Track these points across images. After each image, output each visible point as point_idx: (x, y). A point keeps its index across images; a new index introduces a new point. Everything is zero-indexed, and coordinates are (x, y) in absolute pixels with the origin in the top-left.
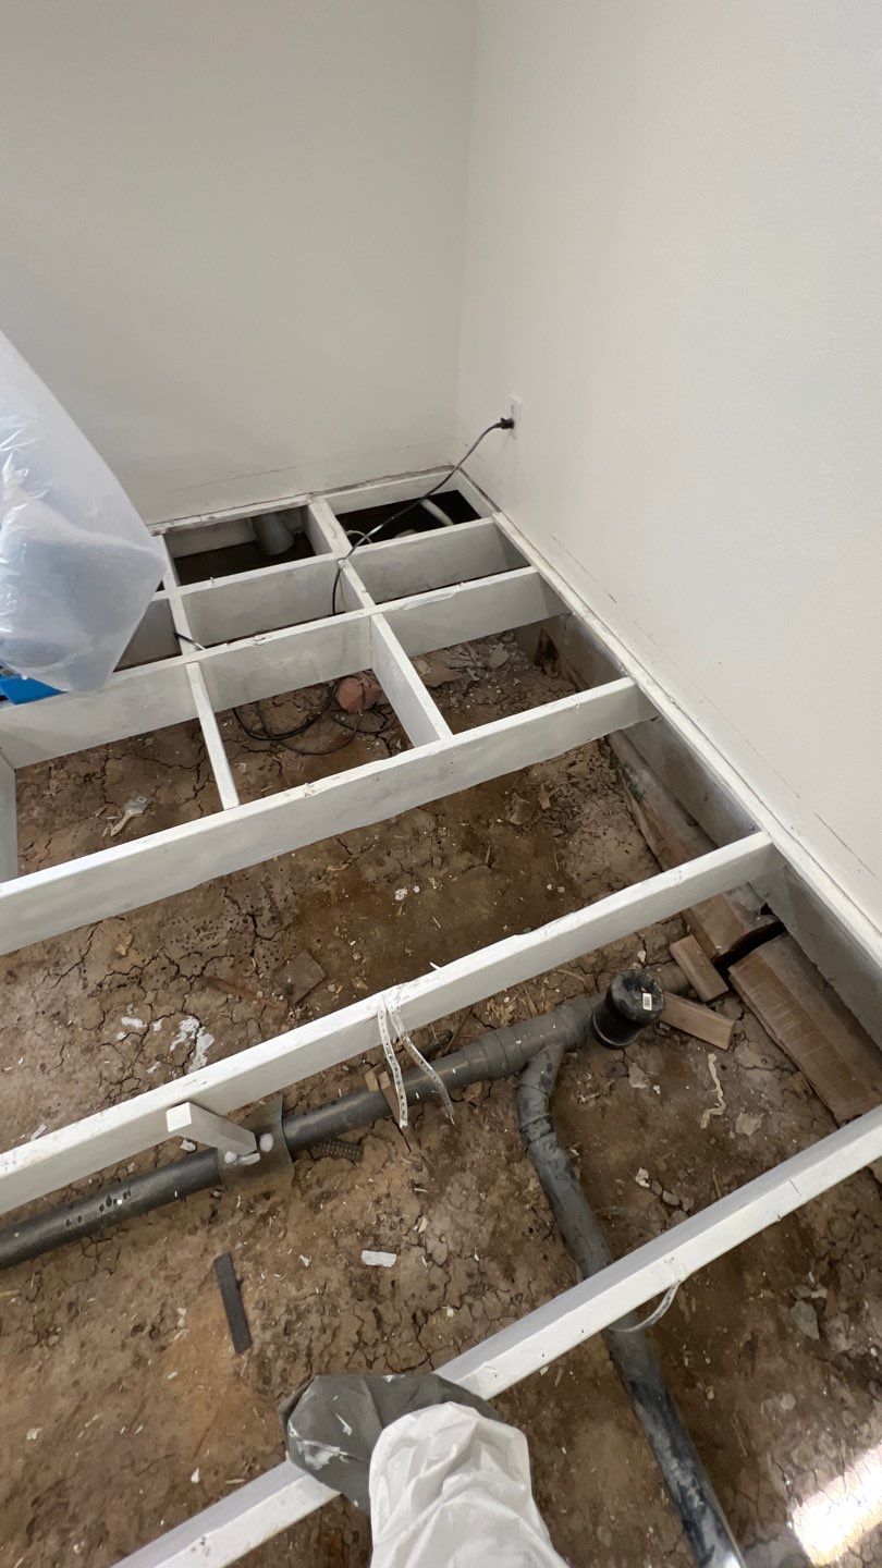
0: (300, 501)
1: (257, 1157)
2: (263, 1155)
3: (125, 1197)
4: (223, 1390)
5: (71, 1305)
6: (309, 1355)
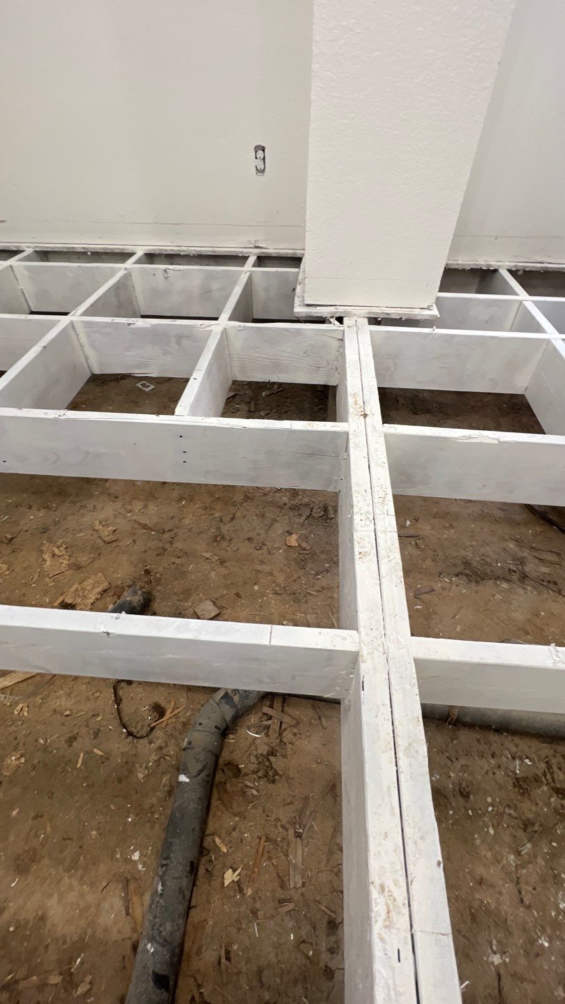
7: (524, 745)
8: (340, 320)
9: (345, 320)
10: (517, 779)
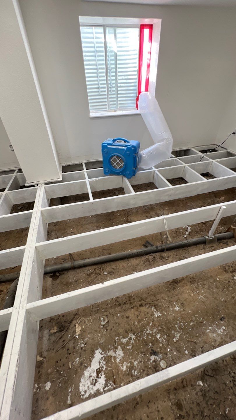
0: (190, 148)
1: (212, 238)
2: (213, 238)
3: (191, 240)
4: (217, 270)
5: (184, 257)
6: (232, 266)
7: (90, 268)
8: (38, 185)
9: (39, 185)
10: (88, 275)
